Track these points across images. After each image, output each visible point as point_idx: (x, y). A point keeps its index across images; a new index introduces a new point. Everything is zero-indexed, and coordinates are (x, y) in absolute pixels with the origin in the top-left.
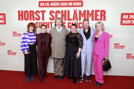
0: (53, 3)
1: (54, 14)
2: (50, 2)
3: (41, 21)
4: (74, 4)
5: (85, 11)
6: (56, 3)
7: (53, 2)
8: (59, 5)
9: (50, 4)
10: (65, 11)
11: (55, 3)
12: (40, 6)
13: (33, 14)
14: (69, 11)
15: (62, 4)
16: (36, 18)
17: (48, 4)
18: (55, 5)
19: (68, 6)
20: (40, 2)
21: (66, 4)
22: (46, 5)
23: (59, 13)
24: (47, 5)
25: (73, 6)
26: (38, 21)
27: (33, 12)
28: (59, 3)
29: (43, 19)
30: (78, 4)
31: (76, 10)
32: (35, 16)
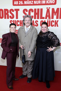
0: (26, 1)
1: (27, 13)
3: (15, 19)
4: (47, 2)
5: (58, 9)
8: (32, 4)
10: (38, 9)
12: (14, 5)
13: (8, 12)
14: (42, 9)
16: (10, 17)
18: (28, 3)
19: (41, 4)
21: (39, 2)
22: (19, 4)
23: (32, 12)
24: (20, 3)
25: (46, 4)
26: (12, 20)
29: (17, 18)
30: (51, 2)
31: (49, 8)
32: (10, 15)
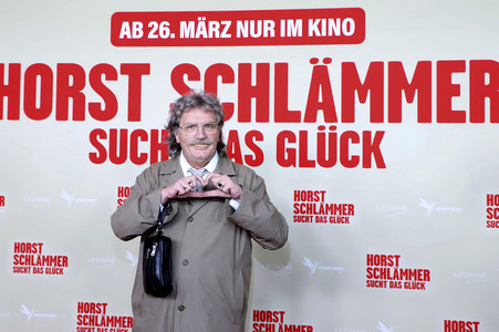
0: (192, 24)
1: (197, 87)
2: (174, 19)
3: (120, 121)
4: (313, 27)
5: (376, 68)
6: (211, 23)
7: (191, 16)
8: (224, 35)
9: (175, 28)
10: (263, 68)
11: (202, 24)
12: (116, 40)
13: (80, 83)
14: (285, 65)
15: (243, 29)
16: (94, 108)
17: (164, 30)
18: (202, 32)
19: (278, 40)
20: (118, 19)
21: (268, 27)
22: (151, 35)
23: (228, 79)
24: (157, 32)
25: (305, 40)
26: (106, 126)
27: (76, 70)
28: (228, 24)
29: (134, 114)
30: (335, 27)
31: (328, 60)
32: (91, 95)
